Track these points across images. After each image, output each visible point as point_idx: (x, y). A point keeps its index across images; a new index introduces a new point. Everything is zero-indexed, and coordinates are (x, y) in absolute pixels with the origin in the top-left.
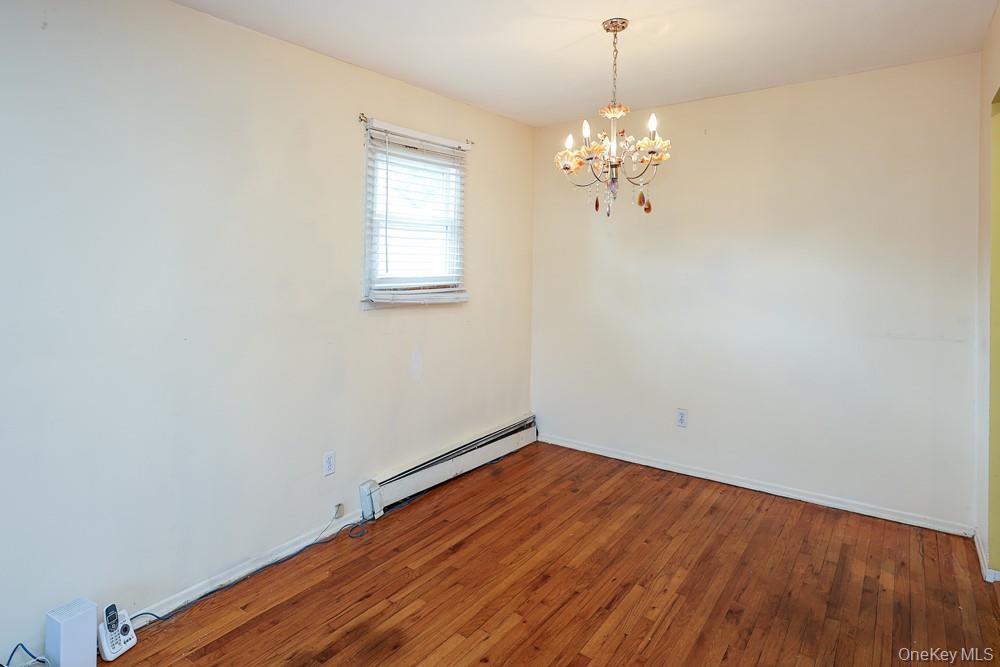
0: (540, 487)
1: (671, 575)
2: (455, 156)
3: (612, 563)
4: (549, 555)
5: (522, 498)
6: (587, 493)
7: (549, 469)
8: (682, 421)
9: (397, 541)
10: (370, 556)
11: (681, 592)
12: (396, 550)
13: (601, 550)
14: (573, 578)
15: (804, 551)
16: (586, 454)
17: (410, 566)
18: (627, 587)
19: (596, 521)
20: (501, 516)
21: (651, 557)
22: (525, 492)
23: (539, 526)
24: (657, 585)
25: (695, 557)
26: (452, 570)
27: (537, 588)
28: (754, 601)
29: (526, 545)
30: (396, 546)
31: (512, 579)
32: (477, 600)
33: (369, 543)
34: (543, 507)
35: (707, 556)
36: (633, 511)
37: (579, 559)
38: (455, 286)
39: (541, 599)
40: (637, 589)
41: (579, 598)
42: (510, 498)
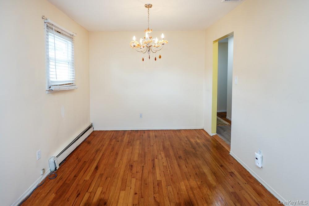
0: (107, 143)
1: (160, 154)
2: (71, 37)
3: (145, 156)
4: (127, 160)
5: (104, 148)
6: (122, 141)
7: (105, 137)
8: (141, 116)
9: (72, 173)
10: (66, 182)
11: (166, 157)
12: (75, 176)
13: (139, 154)
14: (139, 163)
15: (181, 140)
16: (112, 131)
17: (86, 179)
18: (153, 160)
19: (131, 147)
20: (103, 155)
21: (152, 151)
22: (104, 146)
23: (117, 154)
24: (160, 157)
25: (162, 148)
26: (101, 175)
27: (132, 170)
28: (181, 153)
29: (118, 160)
30: (74, 175)
31: (122, 170)
32: (118, 179)
33: (61, 178)
34: (113, 148)
35: (164, 148)
36: (138, 142)
37: (136, 158)
38: (72, 84)
39: (136, 172)
40: (156, 160)
41: (145, 168)
42: (101, 149)
